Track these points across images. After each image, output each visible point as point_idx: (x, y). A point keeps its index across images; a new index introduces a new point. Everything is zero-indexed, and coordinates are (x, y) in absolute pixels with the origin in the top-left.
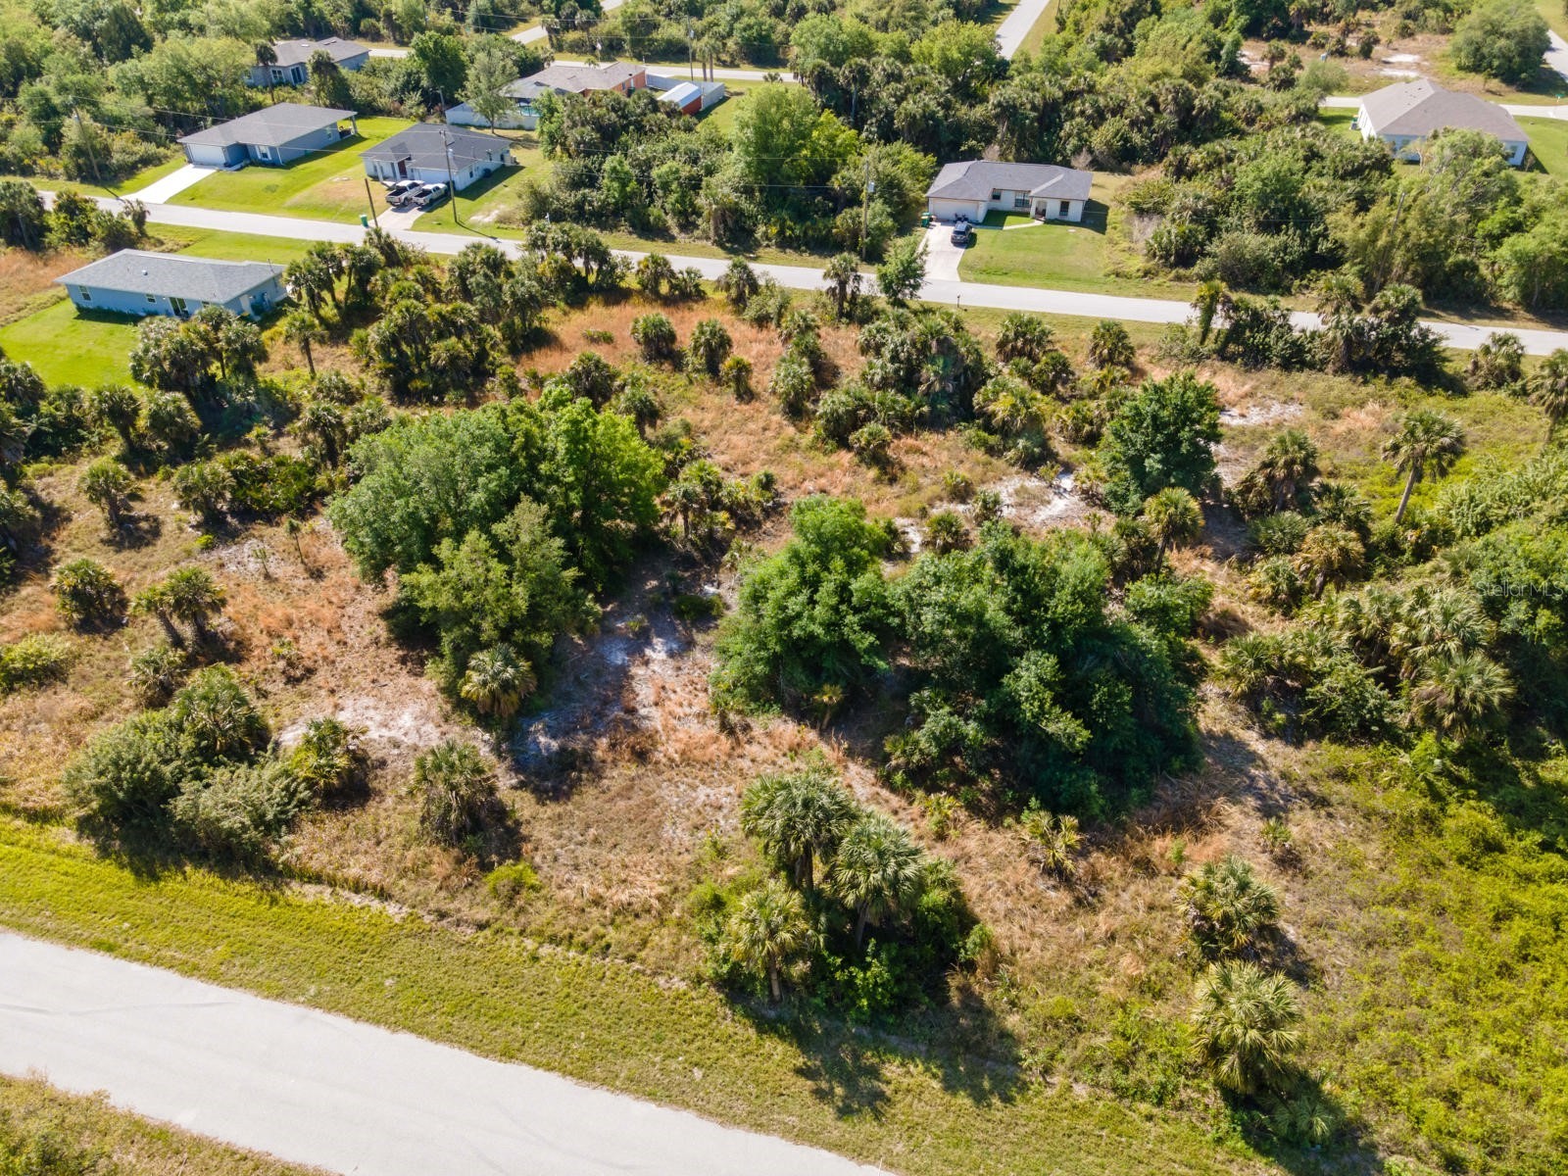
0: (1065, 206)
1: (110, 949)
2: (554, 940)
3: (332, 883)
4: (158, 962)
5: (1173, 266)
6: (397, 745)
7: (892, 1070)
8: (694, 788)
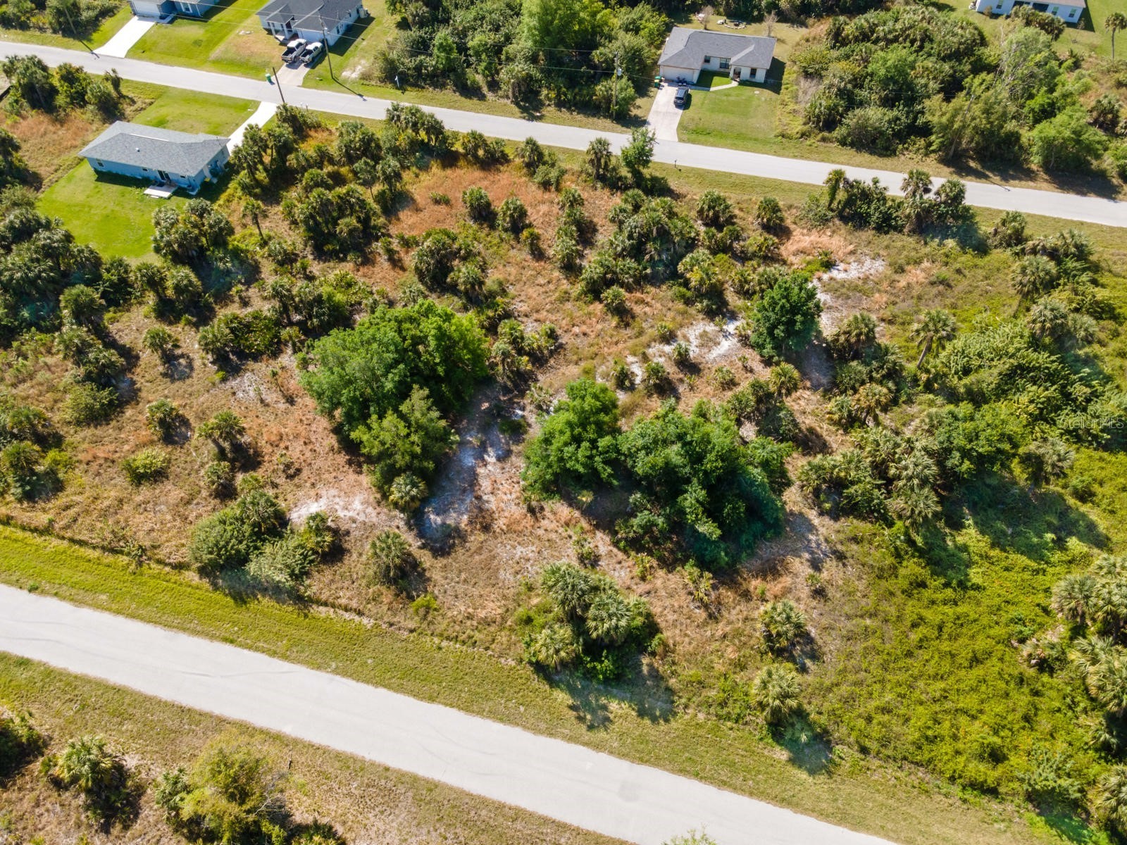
0: (753, 72)
1: (232, 642)
2: (448, 638)
3: (333, 606)
4: (257, 649)
5: (821, 130)
6: (354, 521)
7: (614, 706)
8: (514, 548)
